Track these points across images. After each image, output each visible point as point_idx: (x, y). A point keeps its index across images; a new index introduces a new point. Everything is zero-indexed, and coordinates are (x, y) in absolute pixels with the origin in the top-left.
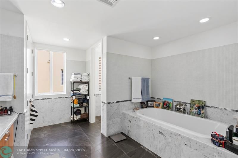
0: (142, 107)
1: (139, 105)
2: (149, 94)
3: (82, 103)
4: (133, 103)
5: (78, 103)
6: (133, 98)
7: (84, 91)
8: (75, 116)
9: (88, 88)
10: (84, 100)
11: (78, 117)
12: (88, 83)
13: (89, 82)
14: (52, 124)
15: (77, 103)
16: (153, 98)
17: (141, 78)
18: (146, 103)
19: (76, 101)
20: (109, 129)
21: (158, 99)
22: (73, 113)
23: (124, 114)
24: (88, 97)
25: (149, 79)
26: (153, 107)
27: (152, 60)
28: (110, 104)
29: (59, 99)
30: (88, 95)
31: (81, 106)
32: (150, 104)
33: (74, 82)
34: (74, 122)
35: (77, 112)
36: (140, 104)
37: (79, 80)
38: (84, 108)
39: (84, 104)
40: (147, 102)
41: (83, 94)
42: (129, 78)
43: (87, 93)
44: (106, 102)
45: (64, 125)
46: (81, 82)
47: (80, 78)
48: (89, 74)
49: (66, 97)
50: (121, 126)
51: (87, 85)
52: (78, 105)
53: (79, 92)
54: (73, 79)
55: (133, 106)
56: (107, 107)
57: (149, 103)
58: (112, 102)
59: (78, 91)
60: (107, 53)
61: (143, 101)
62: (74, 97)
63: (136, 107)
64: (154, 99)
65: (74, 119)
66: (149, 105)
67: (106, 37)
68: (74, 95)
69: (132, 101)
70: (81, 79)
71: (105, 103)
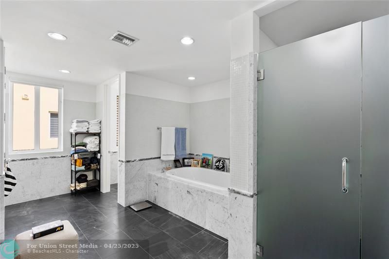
0: (176, 167)
1: (172, 164)
2: (186, 150)
3: (89, 164)
4: (163, 161)
5: (83, 165)
6: (163, 155)
7: (93, 147)
8: (77, 184)
9: (98, 143)
10: (92, 161)
11: (83, 185)
12: (98, 135)
13: (100, 133)
14: (38, 198)
15: (81, 165)
16: (192, 154)
17: (174, 128)
18: (181, 161)
19: (79, 162)
20: (128, 196)
21: (197, 155)
22: (74, 181)
23: (150, 176)
24: (99, 155)
25: (185, 129)
26: (190, 166)
27: (190, 104)
28: (131, 163)
29: (50, 159)
30: (99, 152)
31: (88, 169)
32: (188, 163)
33: (76, 134)
34: (75, 194)
35: (81, 179)
36: (173, 162)
37: (85, 130)
38: (92, 172)
39: (92, 165)
40: (184, 159)
41: (91, 151)
42: (158, 129)
43: (97, 149)
44: (124, 160)
45: (59, 198)
46: (88, 134)
47: (86, 128)
48: (100, 122)
49: (62, 157)
50: (146, 193)
51: (97, 137)
52: (83, 168)
53: (85, 148)
54: (74, 128)
55: (164, 165)
56: (125, 167)
57: (186, 160)
58: (133, 160)
59: (83, 146)
60: (127, 95)
61: (178, 158)
62: (76, 156)
63: (168, 166)
64: (192, 156)
65: (75, 189)
66: (186, 164)
67: (125, 72)
68: (76, 153)
69: (161, 158)
70: (88, 129)
71: (123, 162)
